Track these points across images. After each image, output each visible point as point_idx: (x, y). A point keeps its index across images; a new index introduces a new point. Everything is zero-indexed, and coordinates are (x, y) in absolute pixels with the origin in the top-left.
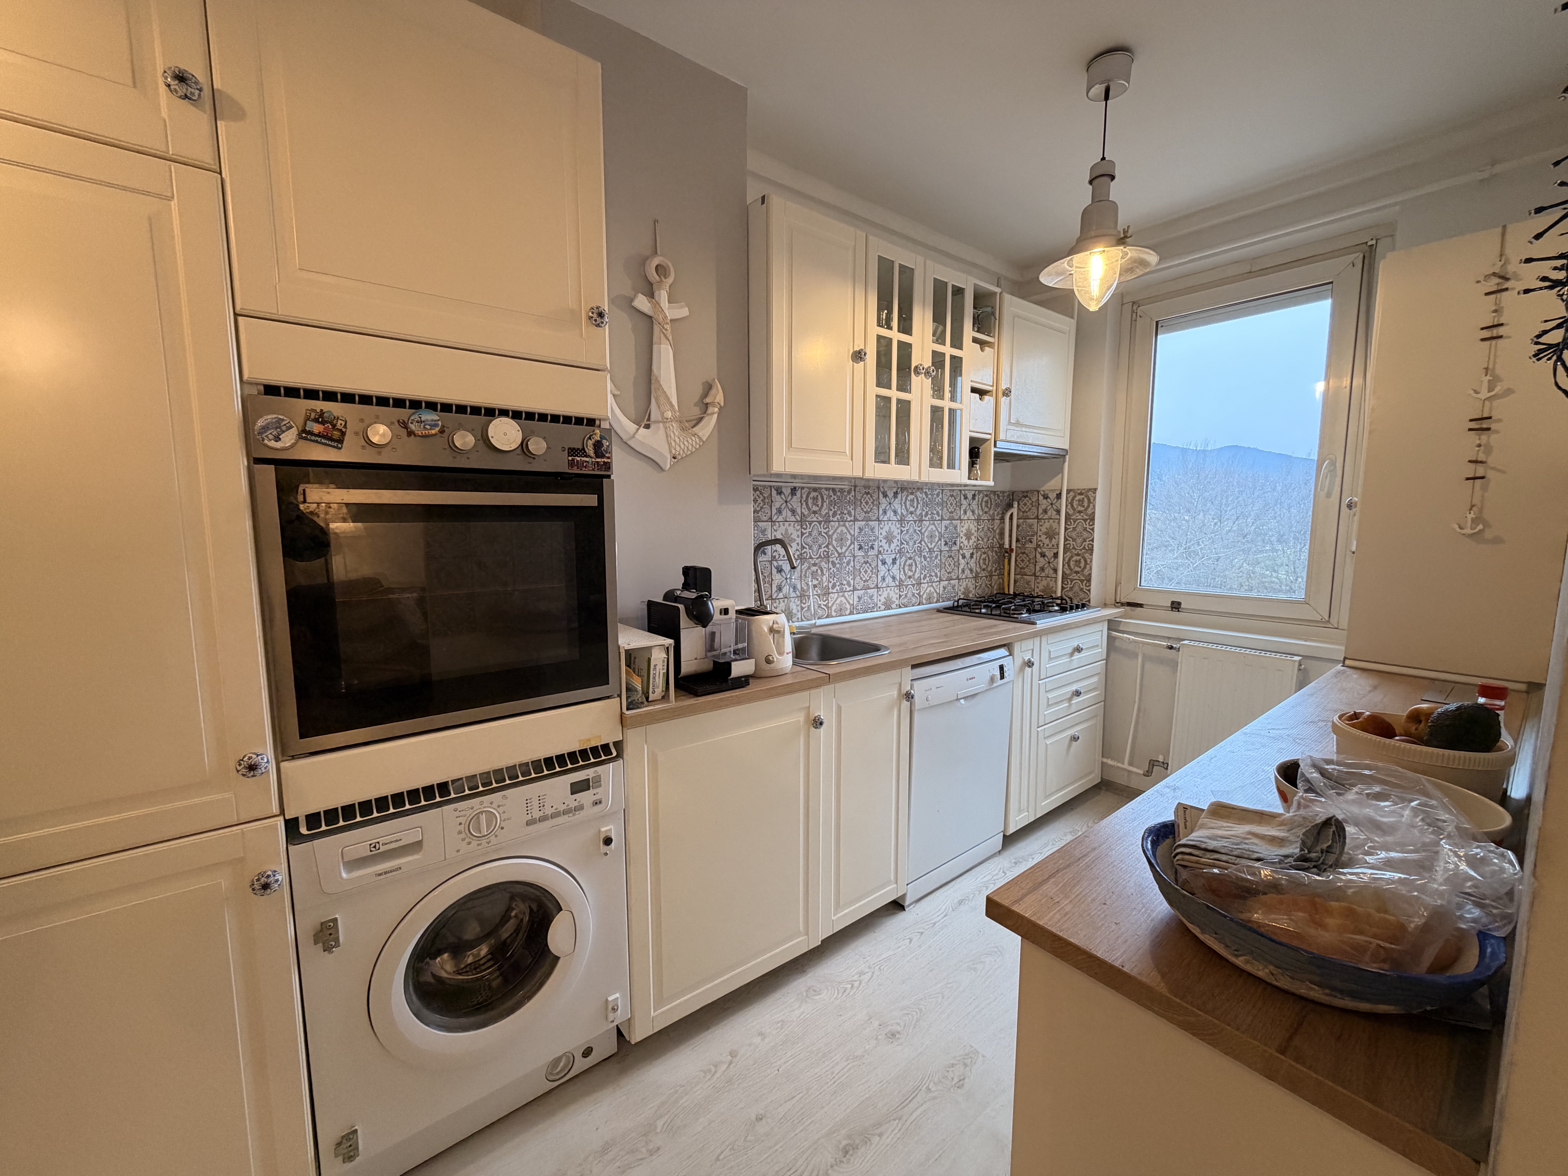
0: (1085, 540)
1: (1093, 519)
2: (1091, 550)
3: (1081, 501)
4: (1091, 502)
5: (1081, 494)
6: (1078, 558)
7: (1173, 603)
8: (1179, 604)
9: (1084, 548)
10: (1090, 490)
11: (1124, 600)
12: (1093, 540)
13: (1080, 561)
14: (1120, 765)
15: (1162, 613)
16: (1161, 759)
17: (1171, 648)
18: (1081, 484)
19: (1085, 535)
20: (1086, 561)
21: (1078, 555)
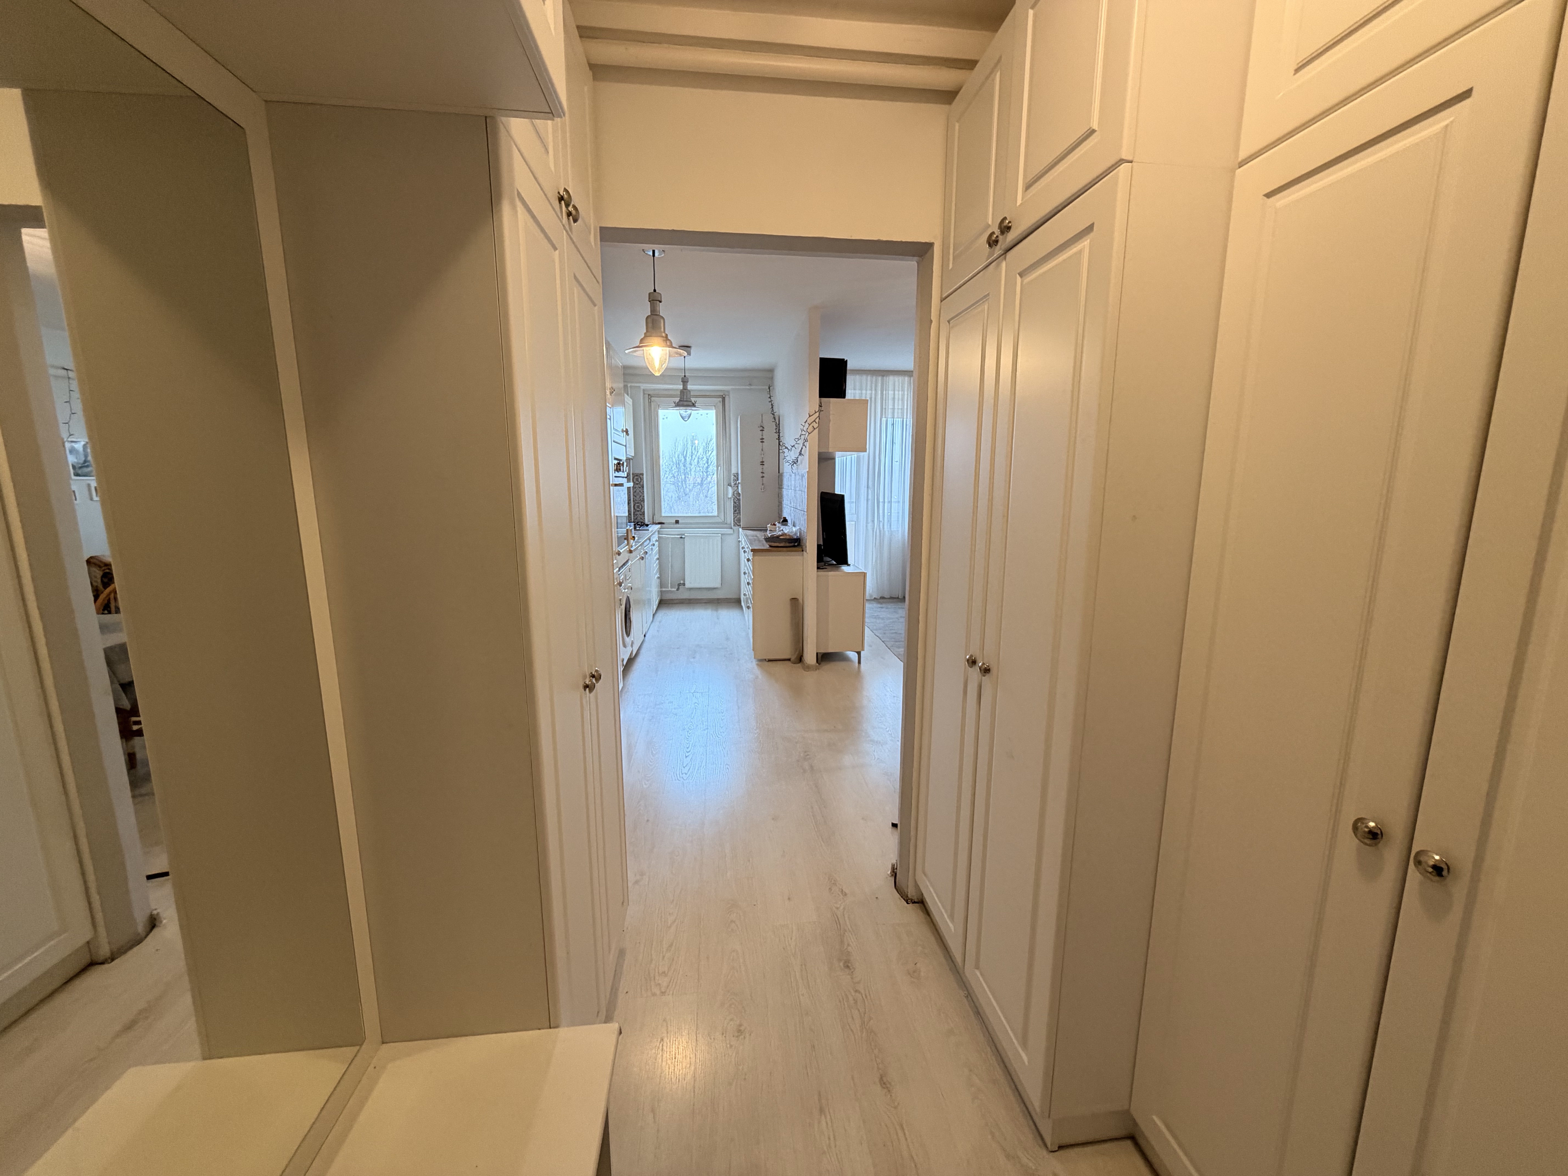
0: (640, 496)
1: (643, 487)
2: (643, 501)
3: (637, 480)
4: (642, 479)
5: (637, 476)
6: (638, 504)
7: (676, 521)
8: (678, 521)
9: (640, 500)
10: (641, 474)
11: (657, 522)
12: (644, 496)
13: (639, 506)
14: (667, 589)
15: (672, 525)
16: (682, 582)
17: (681, 538)
18: (637, 472)
19: (641, 494)
20: (642, 506)
21: (638, 503)
